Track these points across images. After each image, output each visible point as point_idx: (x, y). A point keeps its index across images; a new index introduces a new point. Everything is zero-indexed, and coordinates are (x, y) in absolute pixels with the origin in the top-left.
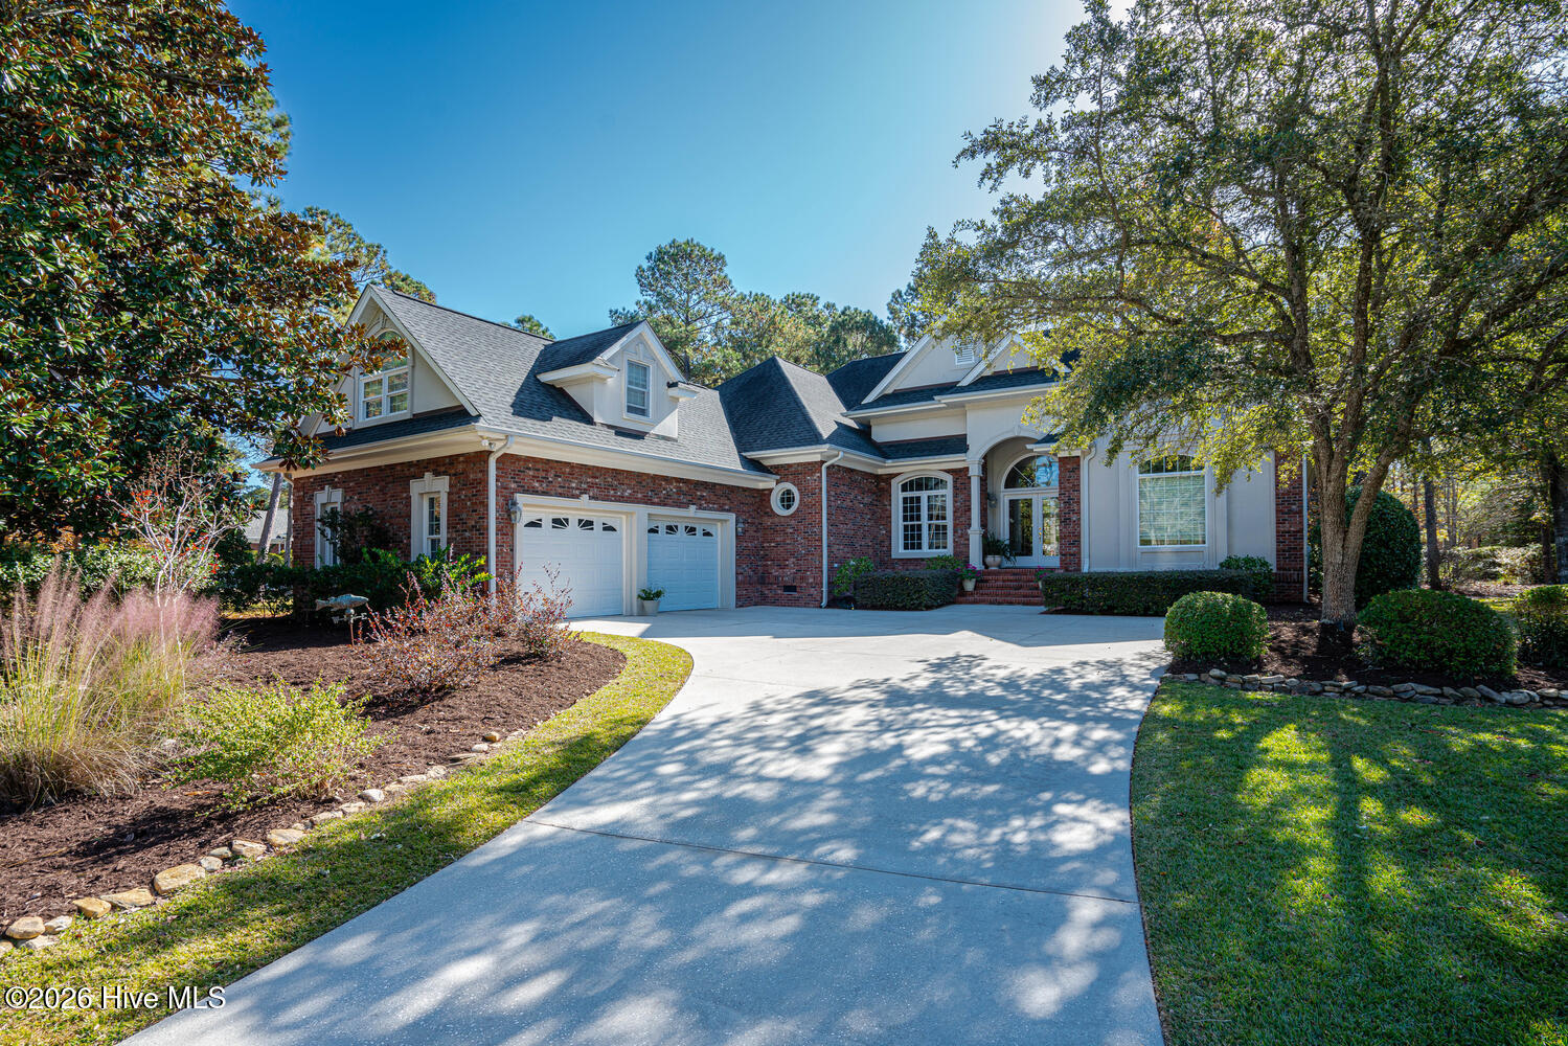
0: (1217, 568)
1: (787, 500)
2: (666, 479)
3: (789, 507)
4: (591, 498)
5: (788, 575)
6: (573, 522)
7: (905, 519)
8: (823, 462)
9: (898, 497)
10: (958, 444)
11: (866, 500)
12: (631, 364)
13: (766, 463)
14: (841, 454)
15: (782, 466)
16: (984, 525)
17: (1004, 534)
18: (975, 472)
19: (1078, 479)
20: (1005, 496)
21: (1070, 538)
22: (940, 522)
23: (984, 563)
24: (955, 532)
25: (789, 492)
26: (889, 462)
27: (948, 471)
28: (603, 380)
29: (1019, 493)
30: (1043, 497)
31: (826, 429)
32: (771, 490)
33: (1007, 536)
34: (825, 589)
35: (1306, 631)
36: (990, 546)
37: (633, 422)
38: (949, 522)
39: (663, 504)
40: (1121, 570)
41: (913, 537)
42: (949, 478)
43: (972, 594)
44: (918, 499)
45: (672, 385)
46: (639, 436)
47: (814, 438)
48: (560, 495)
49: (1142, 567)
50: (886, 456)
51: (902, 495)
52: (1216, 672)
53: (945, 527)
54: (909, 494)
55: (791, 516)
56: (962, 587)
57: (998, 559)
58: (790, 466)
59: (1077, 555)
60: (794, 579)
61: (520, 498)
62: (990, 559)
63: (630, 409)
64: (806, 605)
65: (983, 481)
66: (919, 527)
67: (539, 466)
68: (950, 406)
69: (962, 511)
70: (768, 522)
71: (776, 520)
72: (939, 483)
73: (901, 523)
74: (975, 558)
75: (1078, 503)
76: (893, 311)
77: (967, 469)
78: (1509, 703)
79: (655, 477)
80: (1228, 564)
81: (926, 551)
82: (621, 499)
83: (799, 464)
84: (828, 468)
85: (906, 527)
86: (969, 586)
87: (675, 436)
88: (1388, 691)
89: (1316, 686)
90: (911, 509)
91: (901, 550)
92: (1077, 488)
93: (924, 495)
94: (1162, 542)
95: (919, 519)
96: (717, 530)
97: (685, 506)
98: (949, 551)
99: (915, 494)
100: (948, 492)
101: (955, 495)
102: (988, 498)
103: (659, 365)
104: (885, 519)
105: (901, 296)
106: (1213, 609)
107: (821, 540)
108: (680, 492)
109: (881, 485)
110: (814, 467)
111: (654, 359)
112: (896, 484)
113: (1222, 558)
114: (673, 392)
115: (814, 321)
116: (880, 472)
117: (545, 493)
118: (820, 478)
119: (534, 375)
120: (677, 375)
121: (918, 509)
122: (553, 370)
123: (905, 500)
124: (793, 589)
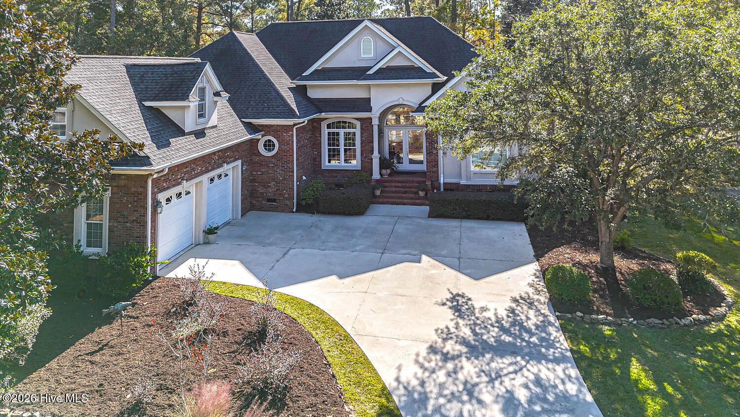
1: (269, 146)
2: (215, 153)
3: (270, 151)
5: (271, 191)
6: (174, 198)
7: (329, 144)
9: (325, 131)
10: (365, 105)
12: (200, 90)
13: (255, 124)
14: (306, 121)
15: (267, 127)
18: (375, 122)
20: (387, 129)
22: (352, 148)
23: (381, 176)
24: (362, 154)
25: (270, 142)
27: (357, 119)
29: (395, 128)
30: (409, 130)
32: (258, 141)
33: (388, 152)
34: (295, 201)
36: (383, 165)
37: (201, 125)
38: (358, 147)
39: (213, 169)
41: (334, 156)
42: (358, 124)
43: (381, 197)
44: (338, 134)
45: (217, 94)
46: (203, 132)
50: (320, 110)
51: (327, 131)
53: (355, 151)
54: (332, 130)
55: (272, 156)
57: (389, 171)
58: (271, 126)
59: (436, 173)
60: (275, 195)
62: (384, 171)
63: (199, 118)
64: (283, 211)
66: (338, 150)
68: (361, 84)
69: (367, 142)
70: (257, 161)
71: (263, 160)
72: (351, 125)
73: (327, 147)
74: (376, 171)
77: (370, 119)
81: (342, 164)
83: (278, 126)
84: (297, 127)
85: (329, 150)
86: (377, 192)
87: (216, 124)
90: (333, 139)
91: (327, 163)
93: (342, 132)
95: (338, 145)
96: (231, 173)
98: (358, 165)
99: (336, 130)
100: (358, 131)
101: (362, 134)
102: (380, 134)
103: (211, 86)
104: (318, 145)
108: (220, 158)
109: (315, 125)
110: (289, 128)
111: (209, 81)
112: (324, 125)
114: (217, 98)
117: (168, 188)
118: (292, 135)
119: (140, 102)
120: (219, 88)
121: (338, 140)
122: (152, 100)
123: (329, 133)
124: (274, 201)
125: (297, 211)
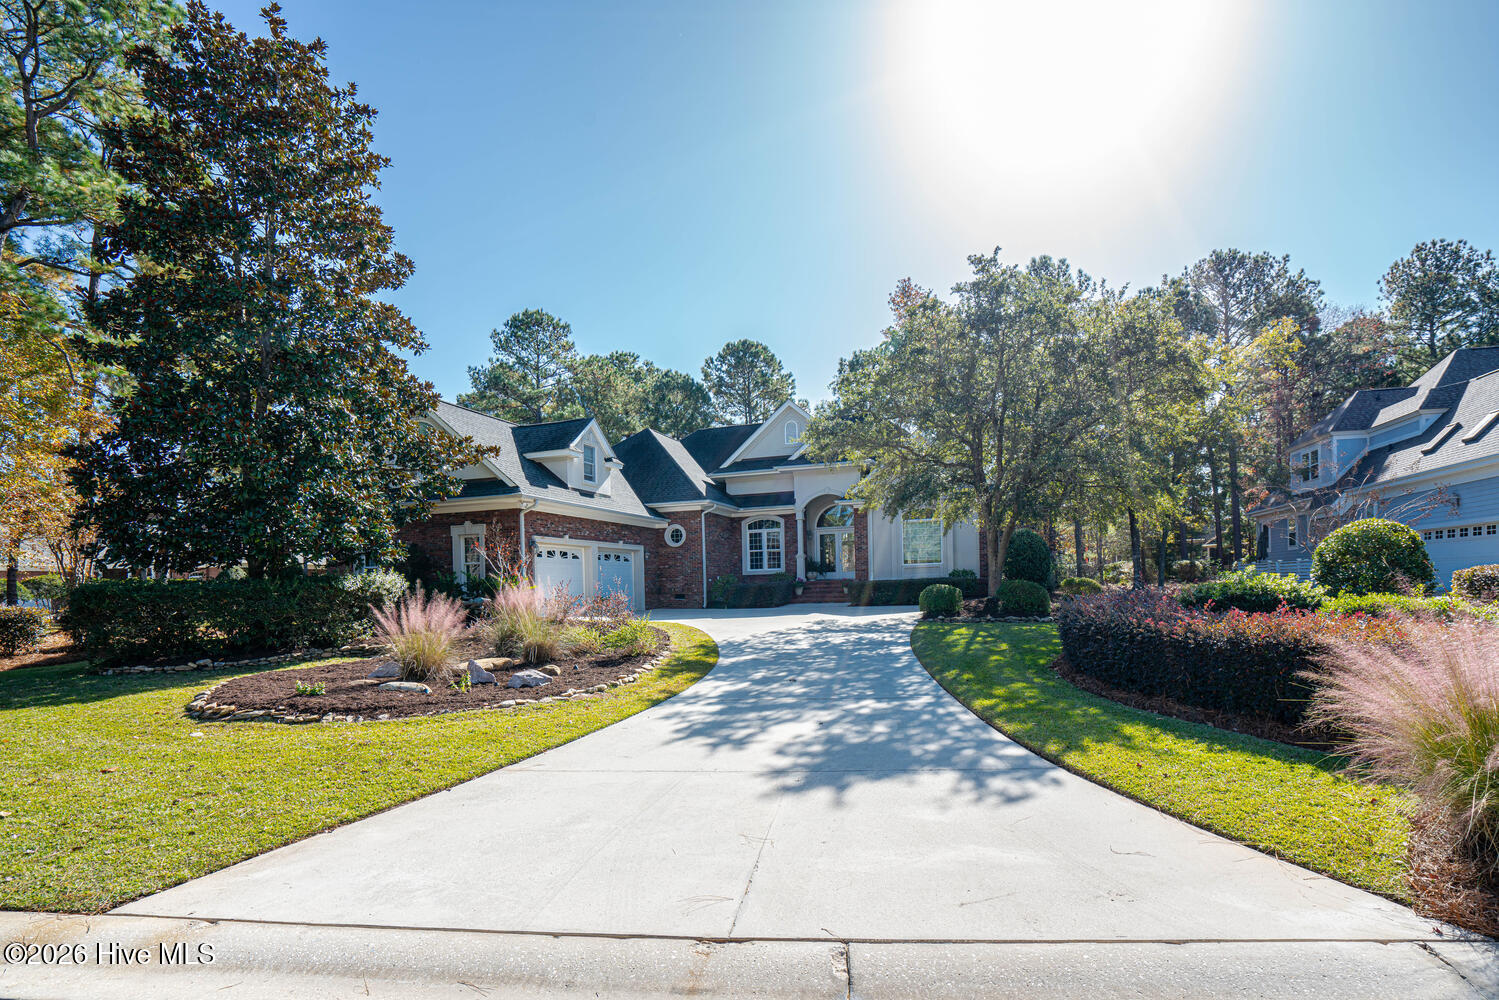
0: (947, 576)
1: (676, 536)
2: (606, 523)
3: (677, 541)
4: (570, 537)
5: (678, 586)
6: (557, 554)
7: (751, 548)
8: (702, 511)
9: (746, 533)
10: (788, 498)
11: (725, 536)
12: (585, 446)
13: (660, 511)
14: (715, 506)
15: (673, 513)
16: (805, 552)
17: (817, 558)
18: (800, 517)
19: (867, 523)
20: (818, 532)
21: (862, 563)
22: (776, 550)
23: (806, 577)
24: (786, 556)
25: (677, 531)
26: (742, 510)
27: (782, 516)
28: (572, 459)
29: (825, 531)
30: (843, 534)
31: (702, 489)
32: (664, 530)
33: (819, 560)
34: (705, 596)
35: (981, 602)
36: (810, 566)
37: (587, 486)
38: (782, 550)
39: (605, 540)
40: (894, 579)
41: (757, 561)
42: (782, 521)
43: (801, 596)
44: (760, 534)
45: (608, 460)
46: (590, 495)
47: (698, 496)
48: (553, 536)
49: (905, 576)
50: (739, 506)
51: (749, 532)
52: (940, 617)
53: (779, 553)
54: (754, 531)
55: (681, 547)
56: (794, 593)
57: (815, 574)
58: (677, 512)
59: (866, 571)
60: (683, 590)
61: (537, 538)
62: (810, 574)
63: (586, 478)
64: (692, 607)
65: (805, 522)
66: (761, 553)
67: (543, 517)
68: (782, 472)
69: (791, 542)
70: (663, 551)
71: (669, 550)
72: (775, 524)
73: (749, 551)
74: (801, 573)
75: (867, 537)
76: (707, 376)
77: (795, 514)
78: (1043, 622)
79: (601, 522)
80: (954, 573)
81: (766, 570)
82: (584, 538)
83: (684, 512)
84: (705, 515)
85: (752, 554)
86: (799, 592)
87: (609, 494)
88: (1002, 619)
89: (978, 620)
90: (755, 541)
91: (749, 569)
92: (865, 528)
93: (764, 532)
94: (916, 562)
95: (761, 548)
96: (632, 557)
97: (615, 541)
98: (782, 569)
99: (758, 531)
100: (781, 531)
101: (786, 532)
102: (808, 534)
103: (601, 448)
104: (738, 548)
105: (712, 362)
106: (939, 591)
107: (702, 563)
108: (614, 532)
109: (734, 525)
110: (697, 514)
111: (597, 443)
112: (745, 525)
113: (951, 571)
114: (608, 464)
115: (638, 377)
116: (733, 516)
117: (547, 535)
118: (701, 521)
119: (521, 454)
120: (610, 453)
121: (760, 541)
122: (535, 451)
123: (751, 535)
124: (683, 596)
125: (707, 607)
